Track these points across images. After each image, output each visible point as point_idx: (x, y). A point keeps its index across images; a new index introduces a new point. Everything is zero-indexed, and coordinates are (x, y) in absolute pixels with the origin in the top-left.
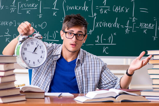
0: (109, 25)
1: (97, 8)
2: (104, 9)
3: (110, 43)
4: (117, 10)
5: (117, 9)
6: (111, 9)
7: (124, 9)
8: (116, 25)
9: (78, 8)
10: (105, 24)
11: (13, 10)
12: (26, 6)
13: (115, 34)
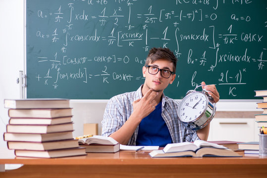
0: (237, 59)
1: (221, 36)
2: (229, 38)
3: (238, 82)
4: (246, 39)
5: (246, 37)
6: (239, 37)
7: (256, 38)
8: (246, 58)
9: (195, 37)
10: (231, 58)
11: (111, 42)
12: (128, 36)
13: (244, 70)
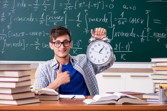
0: (126, 35)
1: (116, 19)
2: (122, 21)
3: (127, 50)
4: (133, 21)
5: (133, 20)
6: (128, 20)
7: (140, 21)
8: (132, 34)
9: (99, 20)
10: (123, 34)
11: (42, 22)
12: (53, 19)
13: (131, 42)
